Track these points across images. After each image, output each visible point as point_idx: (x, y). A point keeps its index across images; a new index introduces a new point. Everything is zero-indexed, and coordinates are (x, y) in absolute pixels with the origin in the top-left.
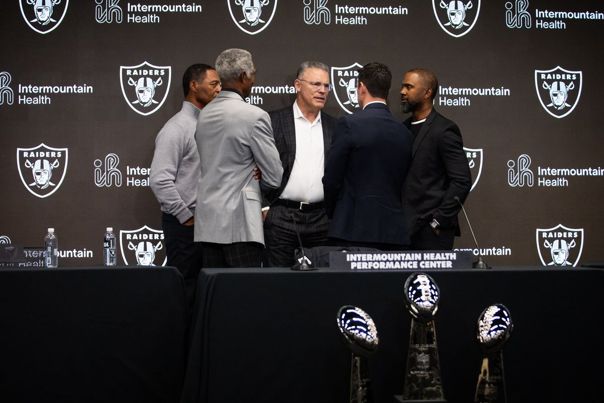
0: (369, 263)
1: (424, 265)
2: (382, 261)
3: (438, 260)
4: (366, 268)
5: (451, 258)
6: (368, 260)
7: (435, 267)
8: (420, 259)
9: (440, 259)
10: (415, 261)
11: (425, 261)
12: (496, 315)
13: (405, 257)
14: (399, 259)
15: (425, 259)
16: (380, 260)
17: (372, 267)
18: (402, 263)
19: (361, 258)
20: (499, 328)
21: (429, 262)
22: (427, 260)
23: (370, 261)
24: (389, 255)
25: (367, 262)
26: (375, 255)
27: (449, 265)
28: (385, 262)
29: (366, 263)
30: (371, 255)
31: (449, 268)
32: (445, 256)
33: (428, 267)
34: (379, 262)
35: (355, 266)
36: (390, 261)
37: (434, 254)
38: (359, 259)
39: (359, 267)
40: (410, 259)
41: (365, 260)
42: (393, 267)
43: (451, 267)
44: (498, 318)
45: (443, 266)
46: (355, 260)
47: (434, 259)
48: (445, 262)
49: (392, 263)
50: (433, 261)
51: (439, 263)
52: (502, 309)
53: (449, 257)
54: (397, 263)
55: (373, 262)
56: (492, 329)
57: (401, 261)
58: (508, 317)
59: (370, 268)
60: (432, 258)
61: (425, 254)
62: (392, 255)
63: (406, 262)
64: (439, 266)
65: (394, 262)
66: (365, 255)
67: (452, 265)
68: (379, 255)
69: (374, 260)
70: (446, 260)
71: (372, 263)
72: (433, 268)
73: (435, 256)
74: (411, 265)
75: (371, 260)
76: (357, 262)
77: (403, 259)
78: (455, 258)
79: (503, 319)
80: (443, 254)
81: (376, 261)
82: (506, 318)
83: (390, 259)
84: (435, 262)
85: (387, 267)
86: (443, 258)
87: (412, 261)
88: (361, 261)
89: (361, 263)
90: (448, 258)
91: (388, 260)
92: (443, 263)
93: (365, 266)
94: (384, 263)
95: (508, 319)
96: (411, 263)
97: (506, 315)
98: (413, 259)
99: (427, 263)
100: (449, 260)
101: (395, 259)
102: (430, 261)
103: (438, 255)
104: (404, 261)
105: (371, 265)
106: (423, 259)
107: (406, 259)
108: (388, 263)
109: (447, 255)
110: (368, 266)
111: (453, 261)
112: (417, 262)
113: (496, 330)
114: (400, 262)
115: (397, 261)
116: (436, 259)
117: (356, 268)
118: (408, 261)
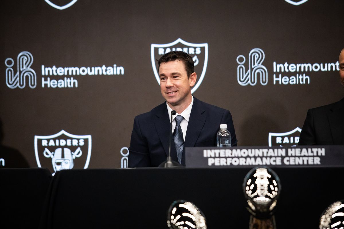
0: (228, 159)
1: (288, 161)
2: (242, 157)
3: (305, 156)
5: (319, 154)
6: (227, 156)
7: (301, 163)
8: (284, 154)
9: (306, 154)
10: (278, 156)
11: (289, 157)
12: (338, 211)
13: (267, 153)
14: (261, 155)
15: (289, 154)
16: (240, 156)
17: (231, 164)
18: (264, 159)
19: (219, 154)
20: (342, 225)
21: (294, 158)
22: (292, 156)
23: (229, 157)
24: (250, 150)
25: (226, 158)
26: (234, 151)
27: (317, 161)
28: (246, 158)
29: (225, 159)
30: (230, 151)
31: (317, 165)
32: (312, 152)
33: (294, 163)
34: (238, 157)
35: (213, 162)
36: (250, 157)
37: (299, 150)
38: (217, 155)
39: (217, 164)
40: (273, 155)
41: (224, 156)
42: (254, 164)
43: (319, 163)
44: (342, 214)
45: (311, 162)
46: (213, 156)
48: (312, 158)
49: (253, 159)
50: (299, 157)
51: (305, 159)
53: (317, 152)
54: (259, 159)
55: (232, 158)
56: (333, 226)
57: (263, 156)
59: (229, 164)
60: (298, 154)
61: (289, 150)
62: (253, 150)
63: (268, 159)
64: (305, 163)
65: (255, 158)
66: (224, 150)
67: (320, 162)
68: (239, 150)
69: (233, 155)
70: (313, 156)
72: (299, 165)
73: (301, 151)
74: (274, 161)
75: (230, 156)
76: (215, 158)
77: (265, 155)
78: (324, 154)
80: (310, 150)
81: (235, 157)
83: (251, 155)
84: (301, 158)
85: (247, 164)
86: (312, 154)
87: (276, 157)
88: (220, 157)
89: (218, 159)
90: (315, 154)
91: (248, 156)
92: (310, 159)
93: (223, 162)
94: (244, 159)
96: (274, 159)
98: (276, 155)
99: (292, 159)
100: (317, 156)
101: (257, 155)
102: (295, 156)
103: (304, 150)
104: (266, 157)
105: (230, 162)
106: (287, 155)
107: (269, 155)
108: (248, 159)
109: (315, 150)
110: (226, 163)
111: (321, 157)
112: (280, 158)
113: (338, 227)
114: (261, 158)
115: (259, 156)
116: (303, 154)
117: (213, 164)
118: (271, 157)
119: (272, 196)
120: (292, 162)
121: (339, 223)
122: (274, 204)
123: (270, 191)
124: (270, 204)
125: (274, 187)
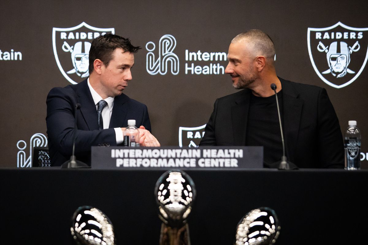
0: (138, 160)
1: (203, 163)
2: (153, 158)
3: (221, 158)
4: (135, 166)
5: (237, 156)
6: (137, 156)
7: (217, 165)
8: (199, 155)
9: (223, 156)
10: (192, 158)
11: (204, 158)
12: (258, 219)
13: (181, 154)
14: (174, 156)
15: (205, 156)
16: (151, 156)
17: (141, 165)
18: (177, 160)
19: (129, 154)
20: (260, 235)
21: (209, 160)
22: (207, 158)
23: (139, 158)
24: (162, 151)
25: (136, 158)
26: (145, 151)
27: (234, 163)
28: (157, 159)
29: (134, 160)
30: (140, 151)
31: (234, 167)
32: (229, 153)
33: (209, 166)
34: (149, 158)
35: (121, 163)
36: (162, 158)
37: (215, 151)
38: (126, 156)
39: (126, 165)
40: (187, 156)
41: (133, 156)
42: (166, 165)
43: (236, 166)
44: (261, 223)
45: (227, 165)
46: (122, 156)
48: (229, 160)
49: (165, 160)
50: (215, 159)
51: (222, 161)
52: (270, 214)
53: (234, 154)
54: (171, 161)
55: (143, 159)
56: (250, 236)
57: (176, 158)
58: (274, 224)
59: (138, 165)
60: (214, 155)
61: (205, 151)
62: (166, 151)
63: (182, 160)
64: (222, 165)
65: (168, 159)
67: (238, 164)
69: (144, 156)
70: (230, 158)
71: (141, 160)
72: (215, 167)
73: (217, 153)
74: (189, 163)
75: (140, 156)
76: (123, 158)
77: (178, 156)
78: (241, 156)
79: (267, 226)
80: (226, 151)
81: (146, 158)
82: (271, 225)
83: (163, 156)
84: (217, 160)
85: (159, 165)
86: (228, 156)
87: (190, 158)
88: (129, 158)
89: (128, 160)
90: (232, 156)
91: (160, 157)
92: (227, 162)
93: (132, 164)
94: (155, 161)
95: (273, 227)
96: (187, 160)
98: (190, 156)
99: (207, 161)
100: (235, 158)
101: (169, 156)
102: (211, 158)
103: (221, 151)
104: (180, 158)
105: (141, 163)
106: (202, 157)
107: (182, 156)
108: (160, 160)
109: (232, 151)
110: (136, 164)
111: (238, 159)
112: (194, 160)
113: (256, 237)
114: (174, 159)
115: (171, 158)
116: (219, 156)
117: (122, 166)
118: (184, 158)
119: (186, 203)
120: (207, 164)
121: (257, 233)
122: (188, 211)
123: (184, 197)
124: (183, 211)
125: (189, 192)
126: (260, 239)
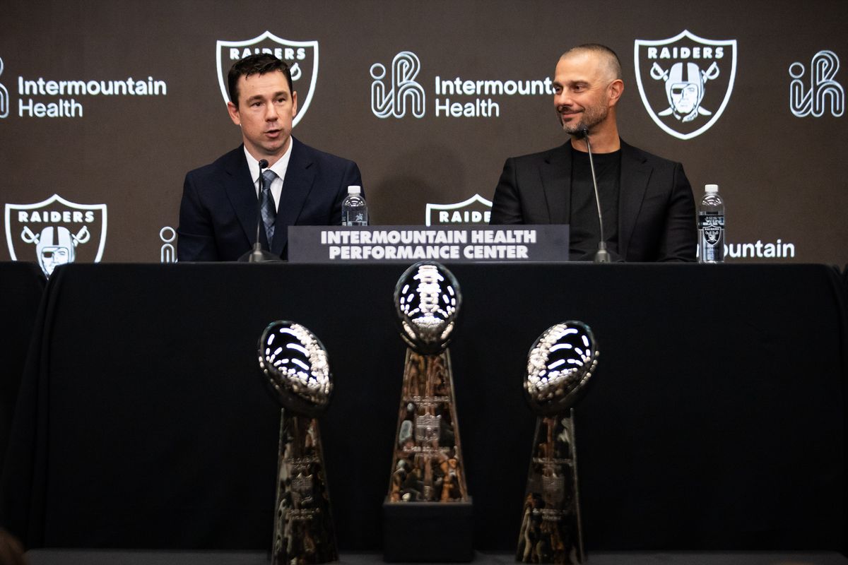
0: (364, 247)
1: (472, 252)
2: (390, 244)
3: (500, 244)
4: (359, 257)
5: (526, 241)
6: (363, 242)
7: (494, 256)
8: (464, 240)
9: (504, 241)
10: (454, 244)
11: (474, 245)
12: (563, 340)
13: (435, 237)
14: (423, 241)
15: (474, 241)
16: (386, 242)
17: (370, 256)
18: (429, 248)
19: (349, 238)
20: (566, 366)
21: (481, 247)
22: (478, 244)
23: (366, 245)
24: (404, 233)
25: (361, 246)
26: (376, 233)
27: (522, 253)
28: (396, 246)
29: (359, 249)
30: (368, 234)
31: (522, 259)
32: (514, 237)
33: (481, 257)
34: (383, 245)
35: (337, 253)
36: (405, 245)
37: (492, 232)
38: (345, 241)
39: (345, 256)
40: (445, 241)
41: (357, 242)
42: (411, 257)
43: (525, 256)
44: (568, 346)
45: (511, 255)
46: (338, 242)
47: (491, 241)
48: (514, 247)
49: (409, 248)
50: (490, 245)
51: (501, 249)
52: (582, 331)
53: (523, 237)
54: (419, 249)
55: (373, 246)
56: (551, 367)
57: (427, 244)
58: (589, 348)
59: (366, 257)
60: (488, 240)
61: (474, 233)
62: (410, 233)
63: (437, 248)
64: (502, 256)
65: (414, 246)
66: (357, 233)
67: (528, 254)
68: (384, 233)
69: (374, 242)
70: (516, 244)
71: (370, 248)
72: (490, 259)
73: (494, 235)
74: (447, 252)
75: (369, 242)
76: (341, 245)
77: (431, 241)
78: (534, 240)
79: (578, 351)
80: (509, 232)
81: (378, 244)
82: (584, 349)
83: (405, 241)
84: (494, 247)
85: (399, 257)
86: (511, 240)
87: (449, 245)
88: (350, 244)
89: (348, 248)
90: (519, 240)
91: (401, 244)
92: (510, 249)
93: (356, 254)
94: (393, 249)
95: (588, 352)
96: (446, 248)
97: (586, 343)
98: (450, 241)
99: (478, 249)
100: (523, 244)
101: (416, 241)
102: (484, 244)
103: (500, 233)
104: (433, 245)
105: (369, 253)
106: (469, 242)
107: (437, 241)
108: (401, 248)
109: (518, 233)
110: (362, 254)
111: (529, 245)
112: (457, 247)
113: (560, 368)
114: (425, 246)
115: (420, 244)
116: (497, 241)
117: (338, 257)
118: (441, 245)
119: (446, 315)
120: (478, 255)
121: (562, 362)
122: (449, 328)
123: (442, 305)
124: (441, 328)
125: (450, 297)
126: (566, 372)
